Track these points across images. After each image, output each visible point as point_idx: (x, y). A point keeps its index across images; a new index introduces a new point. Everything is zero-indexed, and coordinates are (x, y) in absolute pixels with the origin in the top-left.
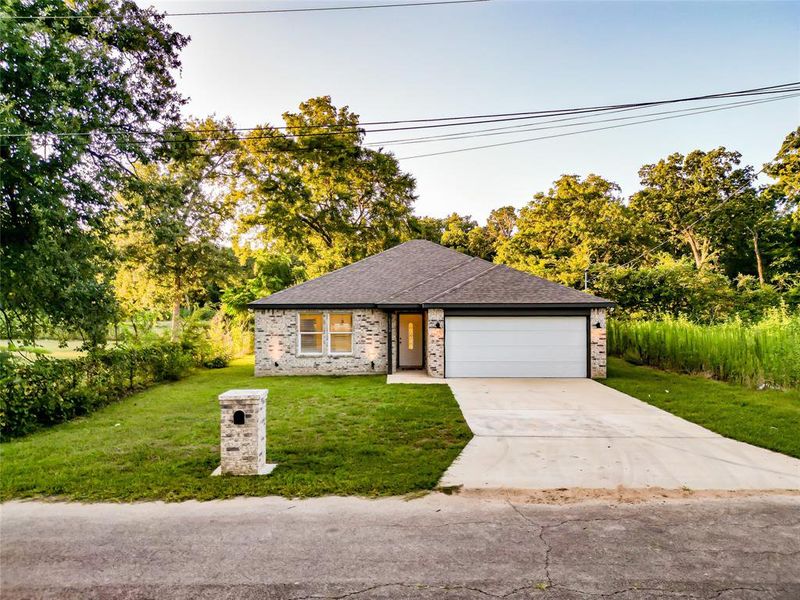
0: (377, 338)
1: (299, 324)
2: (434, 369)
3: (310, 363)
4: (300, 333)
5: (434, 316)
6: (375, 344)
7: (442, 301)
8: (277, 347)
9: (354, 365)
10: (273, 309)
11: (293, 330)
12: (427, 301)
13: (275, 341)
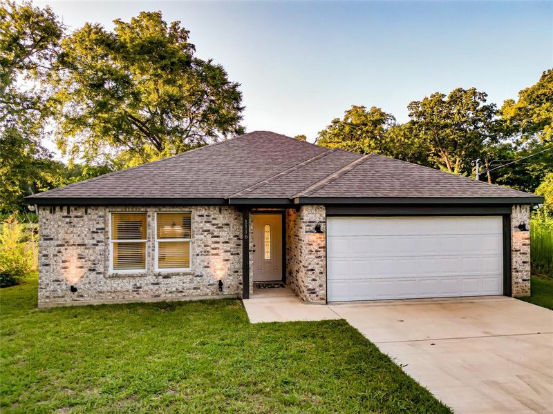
0: (227, 247)
1: (110, 229)
2: (312, 291)
3: (128, 285)
4: (111, 242)
5: (311, 215)
6: (223, 255)
7: (322, 194)
8: (74, 264)
9: (193, 285)
10: (68, 206)
11: (101, 237)
12: (303, 194)
13: (71, 253)
